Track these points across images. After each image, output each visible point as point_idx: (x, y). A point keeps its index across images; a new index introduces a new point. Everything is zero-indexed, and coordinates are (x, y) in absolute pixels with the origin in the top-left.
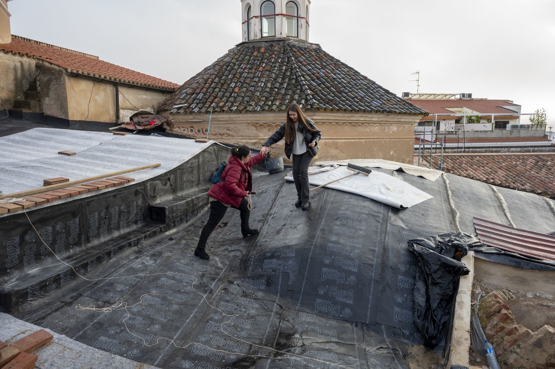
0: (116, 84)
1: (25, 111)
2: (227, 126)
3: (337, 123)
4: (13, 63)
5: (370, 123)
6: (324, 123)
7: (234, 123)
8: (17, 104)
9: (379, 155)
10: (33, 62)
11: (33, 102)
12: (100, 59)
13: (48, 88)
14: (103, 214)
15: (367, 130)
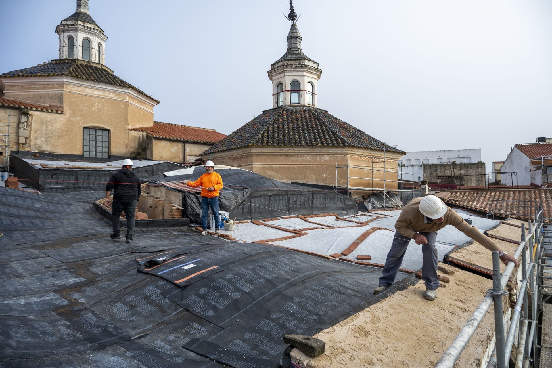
0: (184, 142)
1: (138, 157)
2: (223, 160)
3: (273, 155)
4: (138, 135)
5: (296, 155)
6: (261, 155)
7: (225, 159)
8: (138, 154)
9: (312, 176)
10: (145, 133)
11: (143, 153)
12: (216, 131)
13: (148, 146)
14: (86, 178)
15: (300, 159)
